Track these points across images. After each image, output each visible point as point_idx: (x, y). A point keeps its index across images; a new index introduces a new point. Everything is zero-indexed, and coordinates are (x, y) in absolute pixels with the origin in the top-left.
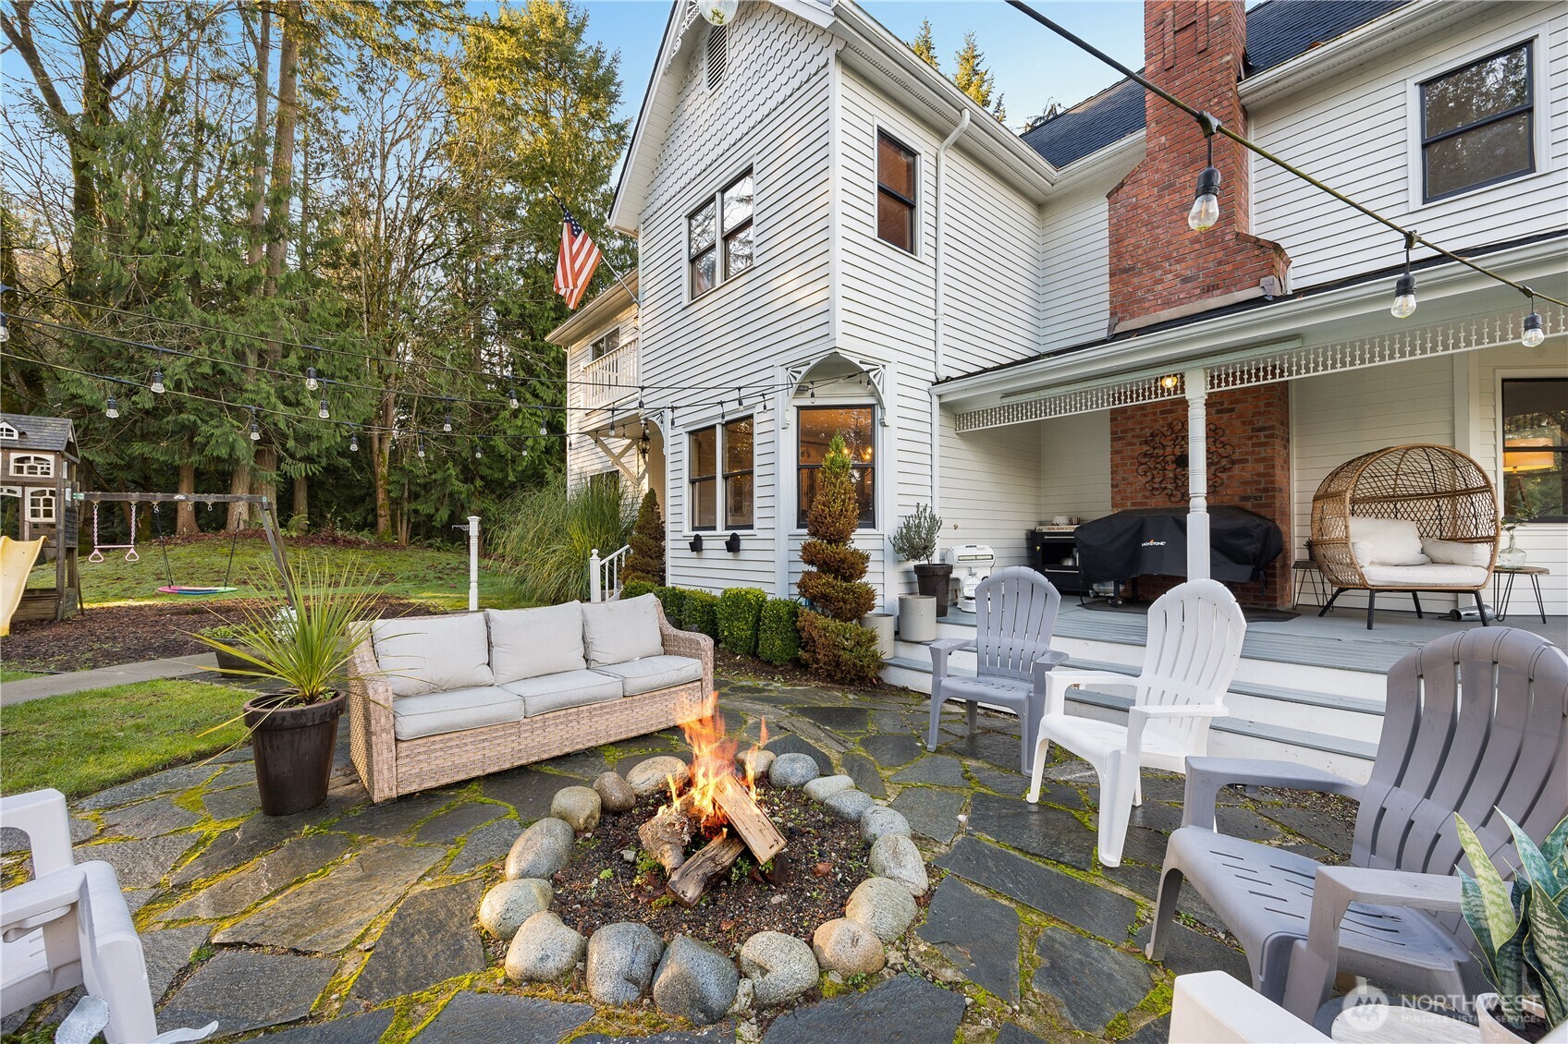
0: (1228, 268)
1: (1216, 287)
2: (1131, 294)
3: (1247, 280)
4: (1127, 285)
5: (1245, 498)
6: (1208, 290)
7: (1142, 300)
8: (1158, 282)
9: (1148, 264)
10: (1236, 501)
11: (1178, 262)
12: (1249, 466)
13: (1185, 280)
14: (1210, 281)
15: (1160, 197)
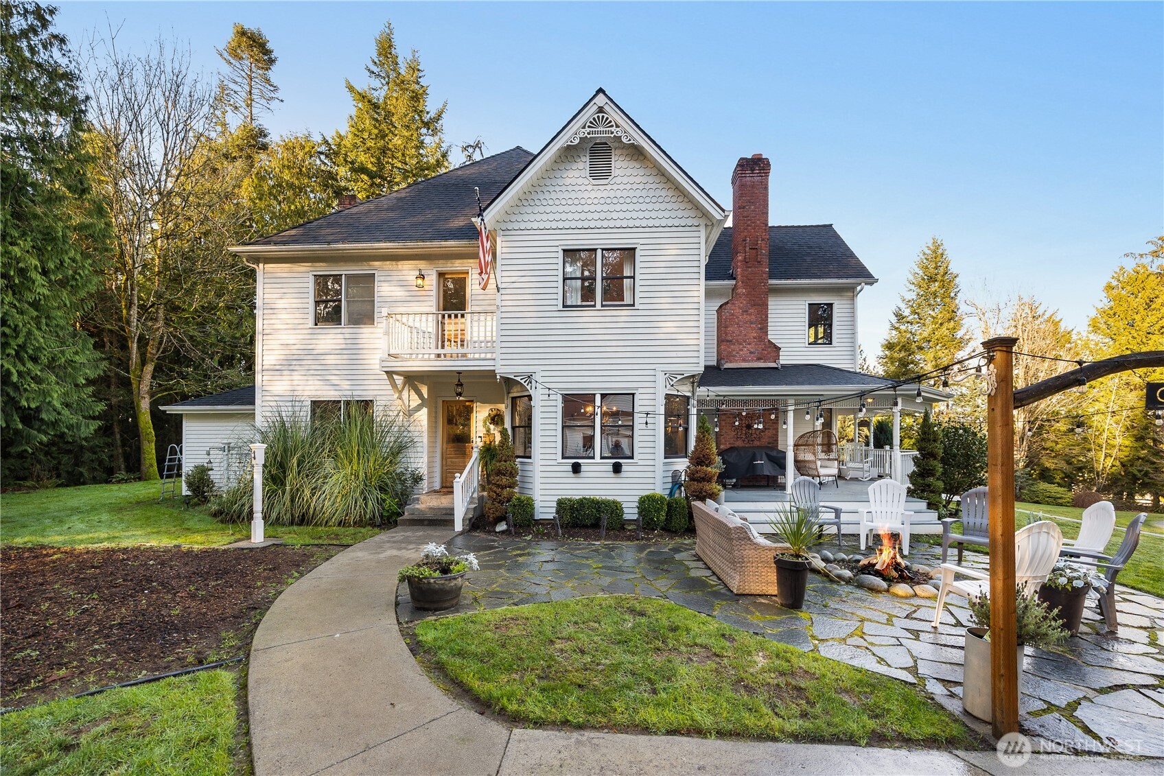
0: (766, 352)
1: (762, 359)
2: (730, 352)
3: (772, 360)
4: (729, 347)
5: (769, 443)
6: (759, 359)
7: (735, 356)
8: (742, 350)
9: (737, 341)
10: (766, 444)
11: (749, 344)
12: (771, 431)
13: (751, 353)
14: (759, 356)
15: (743, 315)
